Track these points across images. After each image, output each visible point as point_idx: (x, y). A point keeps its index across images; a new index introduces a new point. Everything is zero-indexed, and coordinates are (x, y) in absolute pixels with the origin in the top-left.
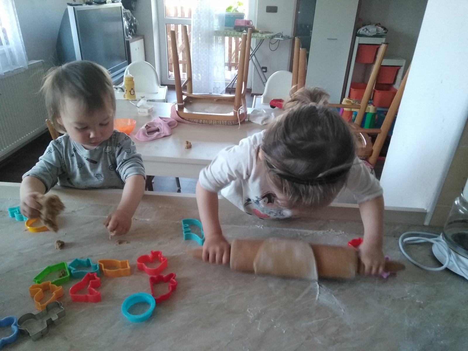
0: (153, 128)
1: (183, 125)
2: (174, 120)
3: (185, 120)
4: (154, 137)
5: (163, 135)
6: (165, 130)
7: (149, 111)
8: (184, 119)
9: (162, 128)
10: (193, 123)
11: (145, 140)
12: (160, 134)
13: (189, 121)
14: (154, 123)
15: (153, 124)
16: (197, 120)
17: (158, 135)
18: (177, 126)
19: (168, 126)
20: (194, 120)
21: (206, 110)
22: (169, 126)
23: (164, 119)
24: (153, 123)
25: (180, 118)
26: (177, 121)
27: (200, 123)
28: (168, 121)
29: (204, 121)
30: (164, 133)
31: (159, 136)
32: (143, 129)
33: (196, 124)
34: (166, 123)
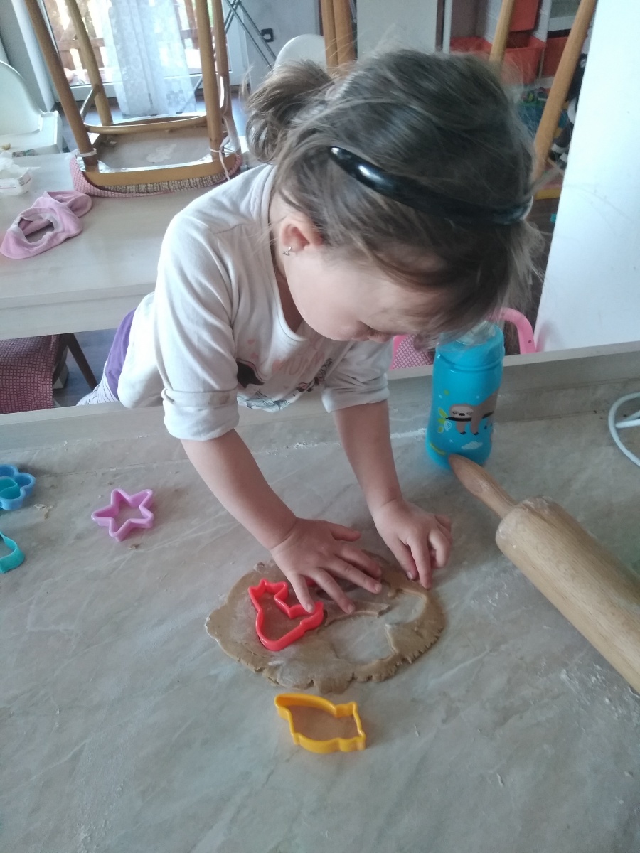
0: (38, 223)
1: (106, 203)
2: (82, 194)
3: (108, 190)
4: (43, 244)
5: (63, 237)
6: (66, 224)
7: (22, 183)
8: (104, 189)
9: (58, 219)
10: (127, 195)
11: (25, 257)
12: (55, 236)
13: (117, 191)
14: (38, 211)
15: (35, 213)
16: (134, 187)
17: (52, 238)
18: (91, 208)
19: (73, 214)
20: (126, 188)
21: (150, 159)
22: (73, 211)
23: (60, 196)
24: (35, 210)
25: (95, 188)
26: (90, 195)
27: (142, 193)
28: (69, 199)
29: (149, 185)
30: (64, 231)
31: (55, 240)
32: (13, 232)
33: (133, 197)
34: (65, 204)
